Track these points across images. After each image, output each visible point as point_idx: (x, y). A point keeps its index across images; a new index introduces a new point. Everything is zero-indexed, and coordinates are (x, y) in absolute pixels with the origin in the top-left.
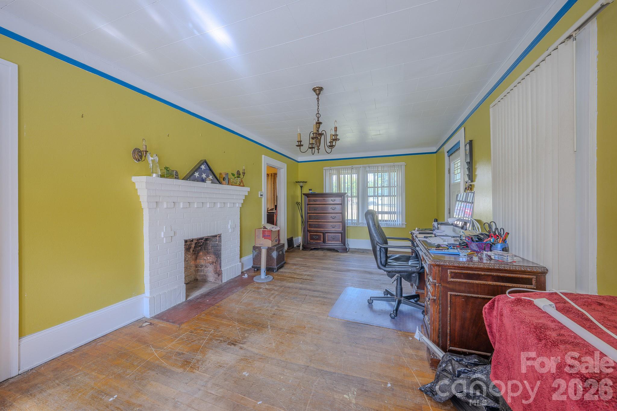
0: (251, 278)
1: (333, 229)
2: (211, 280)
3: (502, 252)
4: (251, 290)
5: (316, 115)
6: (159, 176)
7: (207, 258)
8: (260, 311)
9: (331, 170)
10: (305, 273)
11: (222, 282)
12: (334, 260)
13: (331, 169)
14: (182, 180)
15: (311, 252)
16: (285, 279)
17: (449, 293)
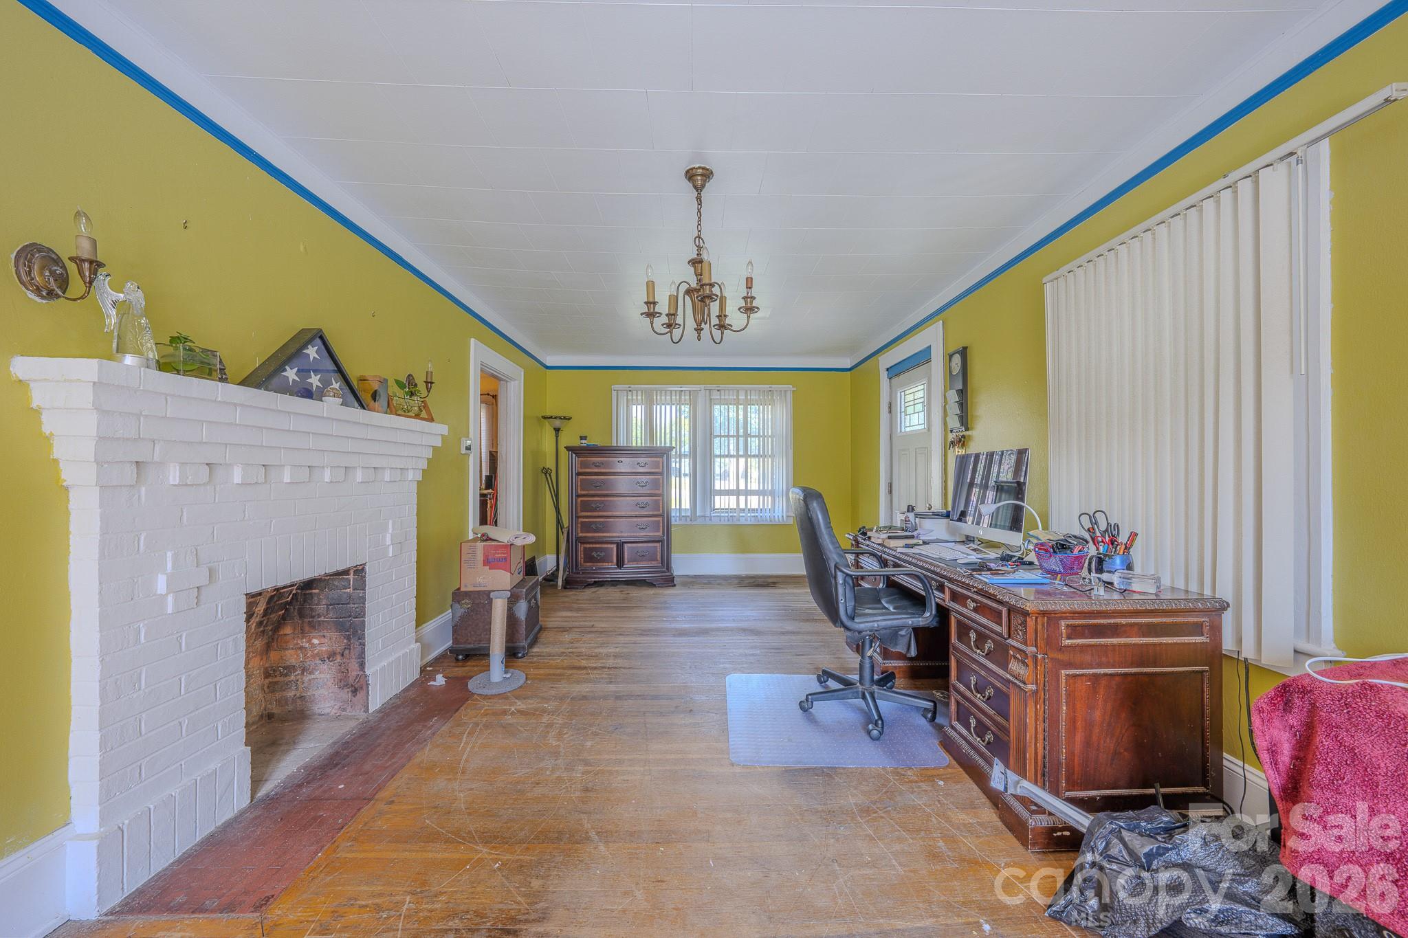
0: (459, 686)
1: (642, 534)
2: (327, 711)
3: (1126, 571)
4: (477, 724)
5: (695, 240)
6: (153, 364)
7: (309, 641)
8: (539, 791)
9: (630, 393)
10: (603, 651)
11: (367, 710)
12: (656, 608)
13: (630, 389)
14: (239, 384)
15: (589, 592)
16: (560, 675)
17: (1063, 672)
